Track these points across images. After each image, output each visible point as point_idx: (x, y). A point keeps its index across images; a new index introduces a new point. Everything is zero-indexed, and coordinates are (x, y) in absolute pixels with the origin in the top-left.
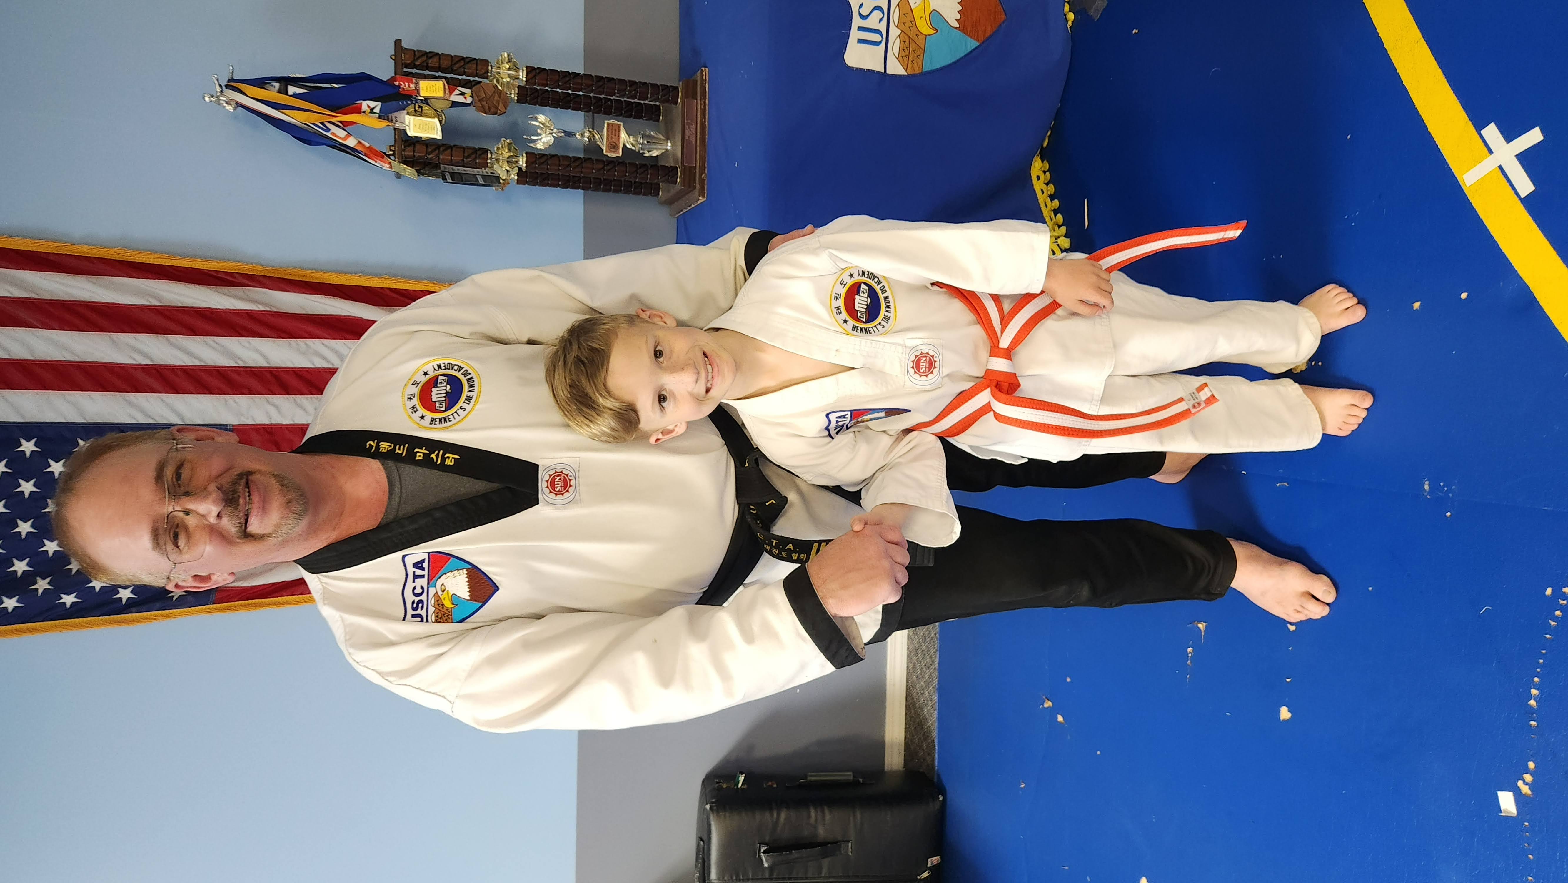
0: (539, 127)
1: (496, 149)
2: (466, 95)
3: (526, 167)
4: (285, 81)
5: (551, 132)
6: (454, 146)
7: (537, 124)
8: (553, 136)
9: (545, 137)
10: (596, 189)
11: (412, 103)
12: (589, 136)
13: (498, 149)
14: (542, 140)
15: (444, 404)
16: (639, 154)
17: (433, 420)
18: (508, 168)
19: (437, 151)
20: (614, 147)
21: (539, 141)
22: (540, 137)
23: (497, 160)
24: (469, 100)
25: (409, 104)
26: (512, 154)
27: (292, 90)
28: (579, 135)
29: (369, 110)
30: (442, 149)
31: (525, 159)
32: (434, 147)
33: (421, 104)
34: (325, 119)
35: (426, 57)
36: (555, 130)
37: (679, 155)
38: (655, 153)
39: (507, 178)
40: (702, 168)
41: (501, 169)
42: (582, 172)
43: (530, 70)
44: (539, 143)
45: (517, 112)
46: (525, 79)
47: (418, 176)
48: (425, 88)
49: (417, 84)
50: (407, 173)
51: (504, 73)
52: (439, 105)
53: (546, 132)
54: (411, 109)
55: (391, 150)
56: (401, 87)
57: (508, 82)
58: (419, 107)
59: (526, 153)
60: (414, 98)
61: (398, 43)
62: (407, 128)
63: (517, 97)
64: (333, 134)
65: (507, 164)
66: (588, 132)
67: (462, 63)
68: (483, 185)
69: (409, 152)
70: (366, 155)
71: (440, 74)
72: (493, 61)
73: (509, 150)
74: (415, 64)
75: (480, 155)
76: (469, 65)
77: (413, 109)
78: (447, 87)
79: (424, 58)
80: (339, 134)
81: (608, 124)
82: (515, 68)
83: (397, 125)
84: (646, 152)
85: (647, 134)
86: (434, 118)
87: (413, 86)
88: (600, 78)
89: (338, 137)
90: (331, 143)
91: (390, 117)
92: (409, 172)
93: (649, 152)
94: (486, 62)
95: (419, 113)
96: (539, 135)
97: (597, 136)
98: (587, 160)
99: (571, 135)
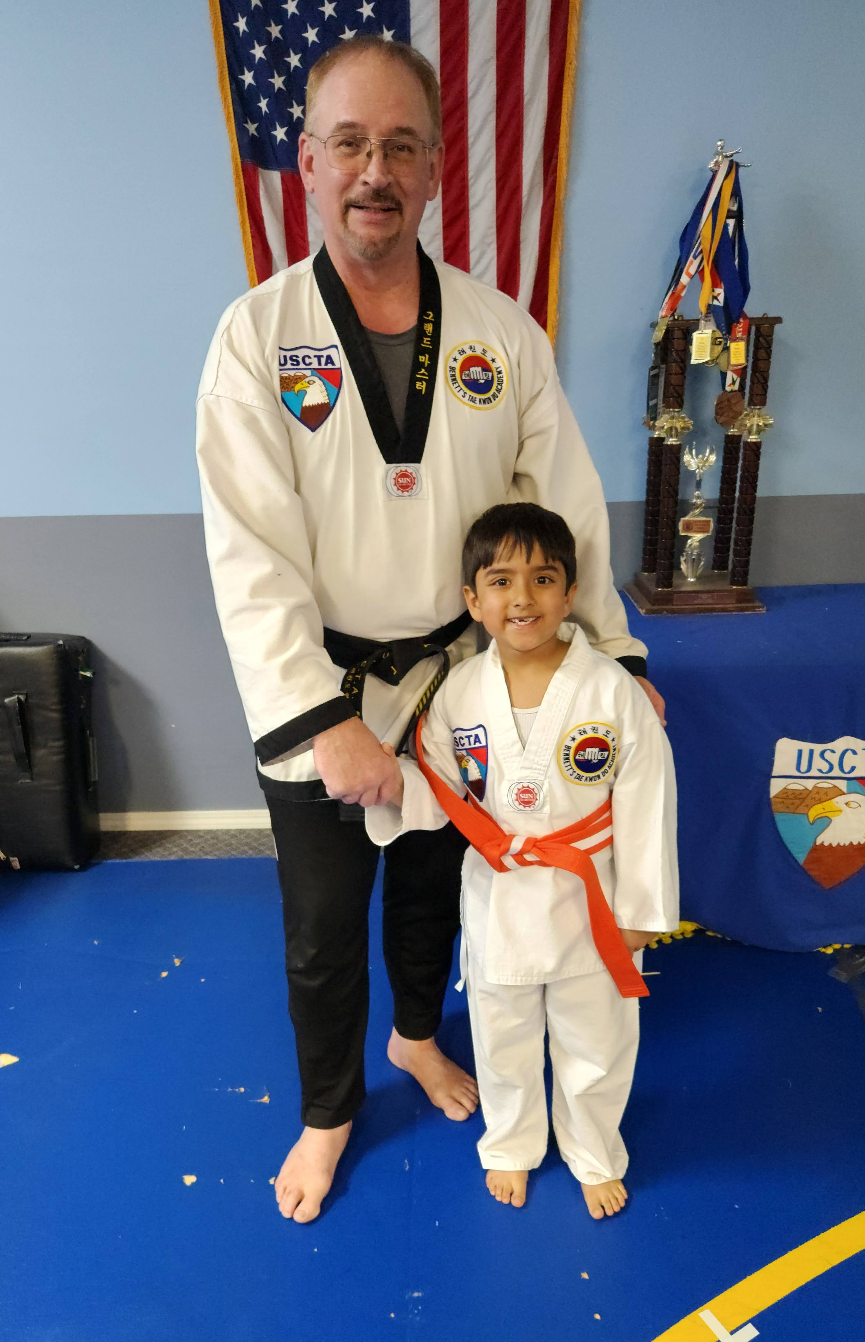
0: (705, 456)
1: (683, 415)
2: (732, 386)
3: (667, 445)
4: (738, 215)
5: (700, 467)
6: (685, 377)
7: (707, 454)
8: (696, 470)
9: (695, 462)
10: (648, 513)
11: (724, 335)
12: (697, 504)
13: (683, 418)
14: (691, 460)
15: (467, 378)
16: (681, 551)
17: (453, 369)
18: (666, 427)
19: (679, 361)
20: (688, 527)
21: (691, 457)
22: (694, 457)
23: (673, 418)
24: (728, 389)
25: (722, 333)
26: (679, 430)
27: (731, 222)
28: (698, 494)
29: (716, 295)
30: (681, 364)
31: (674, 443)
32: (683, 358)
33: (723, 344)
34: (705, 254)
35: (767, 346)
36: (702, 471)
37: (683, 589)
38: (683, 566)
39: (656, 428)
40: (673, 612)
41: (664, 421)
42: (664, 498)
43: (757, 445)
44: (689, 457)
45: (717, 435)
46: (749, 440)
47: (655, 344)
48: (737, 347)
49: (741, 339)
50: (657, 333)
51: (755, 421)
52: (723, 360)
53: (699, 463)
54: (719, 334)
55: (678, 317)
56: (738, 325)
57: (746, 425)
58: (720, 343)
59: (680, 445)
60: (728, 337)
61: (778, 320)
62: (700, 332)
63: (731, 435)
64: (692, 262)
65: (669, 426)
66: (701, 502)
67: (762, 381)
68: (648, 404)
69: (677, 334)
70: (673, 294)
71: (751, 360)
72: (764, 410)
73: (682, 428)
74: (759, 336)
75: (677, 401)
76: (760, 388)
77: (717, 336)
78: (739, 367)
79: (765, 345)
80: (692, 267)
81: (709, 522)
82: (760, 431)
83: (702, 322)
84: (685, 558)
85: (701, 558)
86: (710, 356)
87: (739, 335)
88: (752, 511)
89: (689, 266)
90: (683, 260)
91: (709, 315)
92: (659, 335)
93: (685, 561)
94: (763, 403)
95: (715, 342)
96: (697, 455)
97: (697, 511)
98: (676, 502)
99: (699, 485)
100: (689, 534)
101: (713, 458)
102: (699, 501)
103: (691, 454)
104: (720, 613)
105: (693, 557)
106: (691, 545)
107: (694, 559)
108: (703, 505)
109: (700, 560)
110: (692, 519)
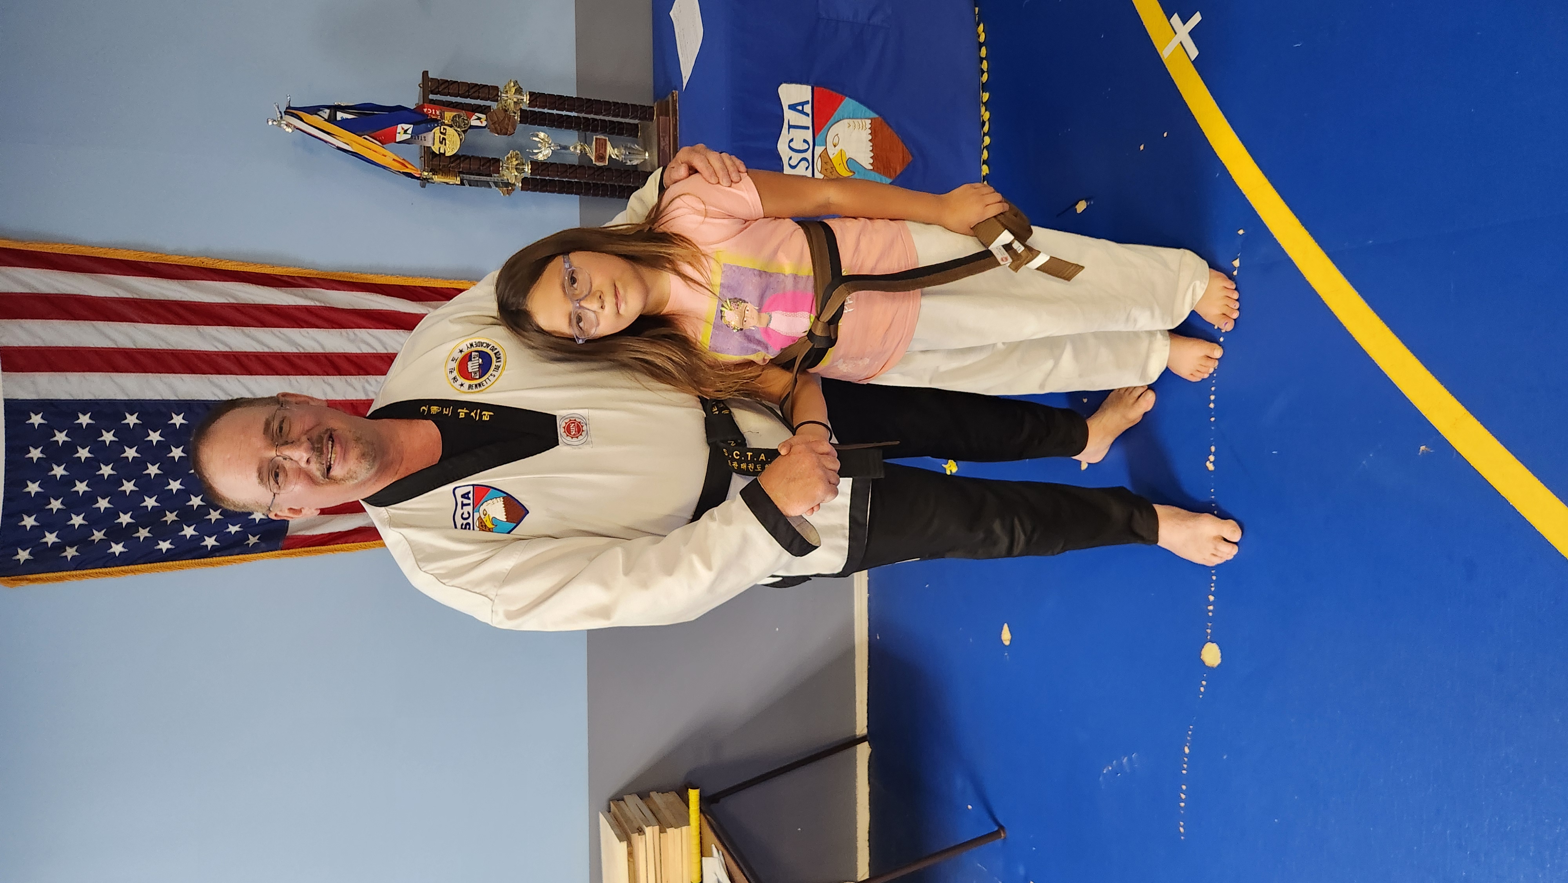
0: (539, 142)
1: (506, 158)
2: (482, 120)
3: (530, 175)
4: (335, 109)
5: (549, 145)
6: (471, 156)
7: (538, 140)
8: (551, 149)
9: (545, 150)
10: (589, 193)
12: (581, 149)
13: (508, 158)
14: (543, 153)
15: (478, 374)
16: (623, 164)
17: (470, 387)
18: (515, 174)
20: (601, 157)
21: (540, 153)
22: (540, 151)
23: (507, 168)
26: (518, 163)
27: (340, 115)
28: (573, 148)
29: (403, 131)
30: (460, 160)
31: (529, 167)
32: (454, 159)
35: (446, 84)
36: (553, 145)
38: (635, 162)
39: (516, 182)
41: (510, 175)
42: (576, 178)
43: (532, 94)
44: (540, 155)
45: (521, 130)
46: (527, 102)
51: (510, 98)
53: (545, 146)
56: (429, 112)
57: (514, 104)
59: (531, 163)
61: (425, 72)
63: (521, 118)
65: (514, 171)
66: (580, 146)
67: (476, 90)
68: (495, 189)
69: (436, 163)
71: (459, 99)
72: (501, 87)
73: (517, 159)
74: (438, 90)
75: (494, 164)
76: (482, 91)
81: (596, 139)
82: (519, 92)
84: (628, 161)
85: (628, 146)
88: (589, 101)
93: (631, 160)
94: (496, 89)
96: (540, 148)
97: (587, 149)
98: (580, 167)
99: (566, 148)
100: (607, 157)
101: (542, 135)
102: (579, 148)
103: (537, 153)
104: (678, 130)
105: (627, 153)
106: (617, 156)
107: (629, 153)
108: (582, 144)
109: (630, 148)
110: (594, 154)
